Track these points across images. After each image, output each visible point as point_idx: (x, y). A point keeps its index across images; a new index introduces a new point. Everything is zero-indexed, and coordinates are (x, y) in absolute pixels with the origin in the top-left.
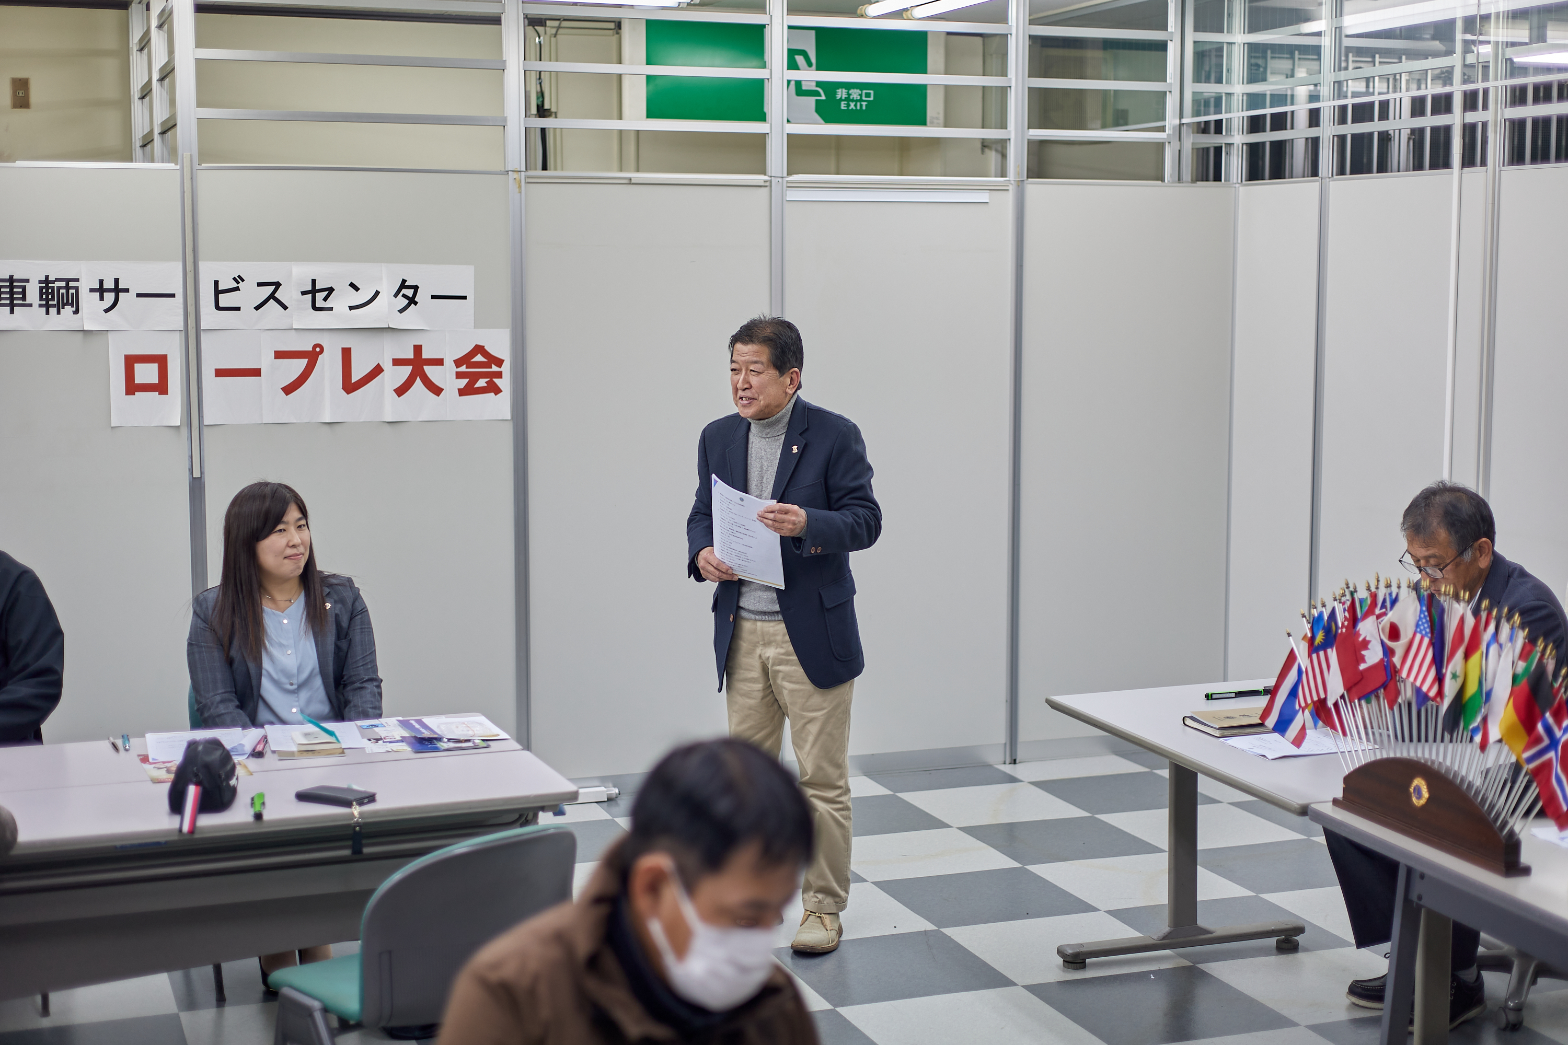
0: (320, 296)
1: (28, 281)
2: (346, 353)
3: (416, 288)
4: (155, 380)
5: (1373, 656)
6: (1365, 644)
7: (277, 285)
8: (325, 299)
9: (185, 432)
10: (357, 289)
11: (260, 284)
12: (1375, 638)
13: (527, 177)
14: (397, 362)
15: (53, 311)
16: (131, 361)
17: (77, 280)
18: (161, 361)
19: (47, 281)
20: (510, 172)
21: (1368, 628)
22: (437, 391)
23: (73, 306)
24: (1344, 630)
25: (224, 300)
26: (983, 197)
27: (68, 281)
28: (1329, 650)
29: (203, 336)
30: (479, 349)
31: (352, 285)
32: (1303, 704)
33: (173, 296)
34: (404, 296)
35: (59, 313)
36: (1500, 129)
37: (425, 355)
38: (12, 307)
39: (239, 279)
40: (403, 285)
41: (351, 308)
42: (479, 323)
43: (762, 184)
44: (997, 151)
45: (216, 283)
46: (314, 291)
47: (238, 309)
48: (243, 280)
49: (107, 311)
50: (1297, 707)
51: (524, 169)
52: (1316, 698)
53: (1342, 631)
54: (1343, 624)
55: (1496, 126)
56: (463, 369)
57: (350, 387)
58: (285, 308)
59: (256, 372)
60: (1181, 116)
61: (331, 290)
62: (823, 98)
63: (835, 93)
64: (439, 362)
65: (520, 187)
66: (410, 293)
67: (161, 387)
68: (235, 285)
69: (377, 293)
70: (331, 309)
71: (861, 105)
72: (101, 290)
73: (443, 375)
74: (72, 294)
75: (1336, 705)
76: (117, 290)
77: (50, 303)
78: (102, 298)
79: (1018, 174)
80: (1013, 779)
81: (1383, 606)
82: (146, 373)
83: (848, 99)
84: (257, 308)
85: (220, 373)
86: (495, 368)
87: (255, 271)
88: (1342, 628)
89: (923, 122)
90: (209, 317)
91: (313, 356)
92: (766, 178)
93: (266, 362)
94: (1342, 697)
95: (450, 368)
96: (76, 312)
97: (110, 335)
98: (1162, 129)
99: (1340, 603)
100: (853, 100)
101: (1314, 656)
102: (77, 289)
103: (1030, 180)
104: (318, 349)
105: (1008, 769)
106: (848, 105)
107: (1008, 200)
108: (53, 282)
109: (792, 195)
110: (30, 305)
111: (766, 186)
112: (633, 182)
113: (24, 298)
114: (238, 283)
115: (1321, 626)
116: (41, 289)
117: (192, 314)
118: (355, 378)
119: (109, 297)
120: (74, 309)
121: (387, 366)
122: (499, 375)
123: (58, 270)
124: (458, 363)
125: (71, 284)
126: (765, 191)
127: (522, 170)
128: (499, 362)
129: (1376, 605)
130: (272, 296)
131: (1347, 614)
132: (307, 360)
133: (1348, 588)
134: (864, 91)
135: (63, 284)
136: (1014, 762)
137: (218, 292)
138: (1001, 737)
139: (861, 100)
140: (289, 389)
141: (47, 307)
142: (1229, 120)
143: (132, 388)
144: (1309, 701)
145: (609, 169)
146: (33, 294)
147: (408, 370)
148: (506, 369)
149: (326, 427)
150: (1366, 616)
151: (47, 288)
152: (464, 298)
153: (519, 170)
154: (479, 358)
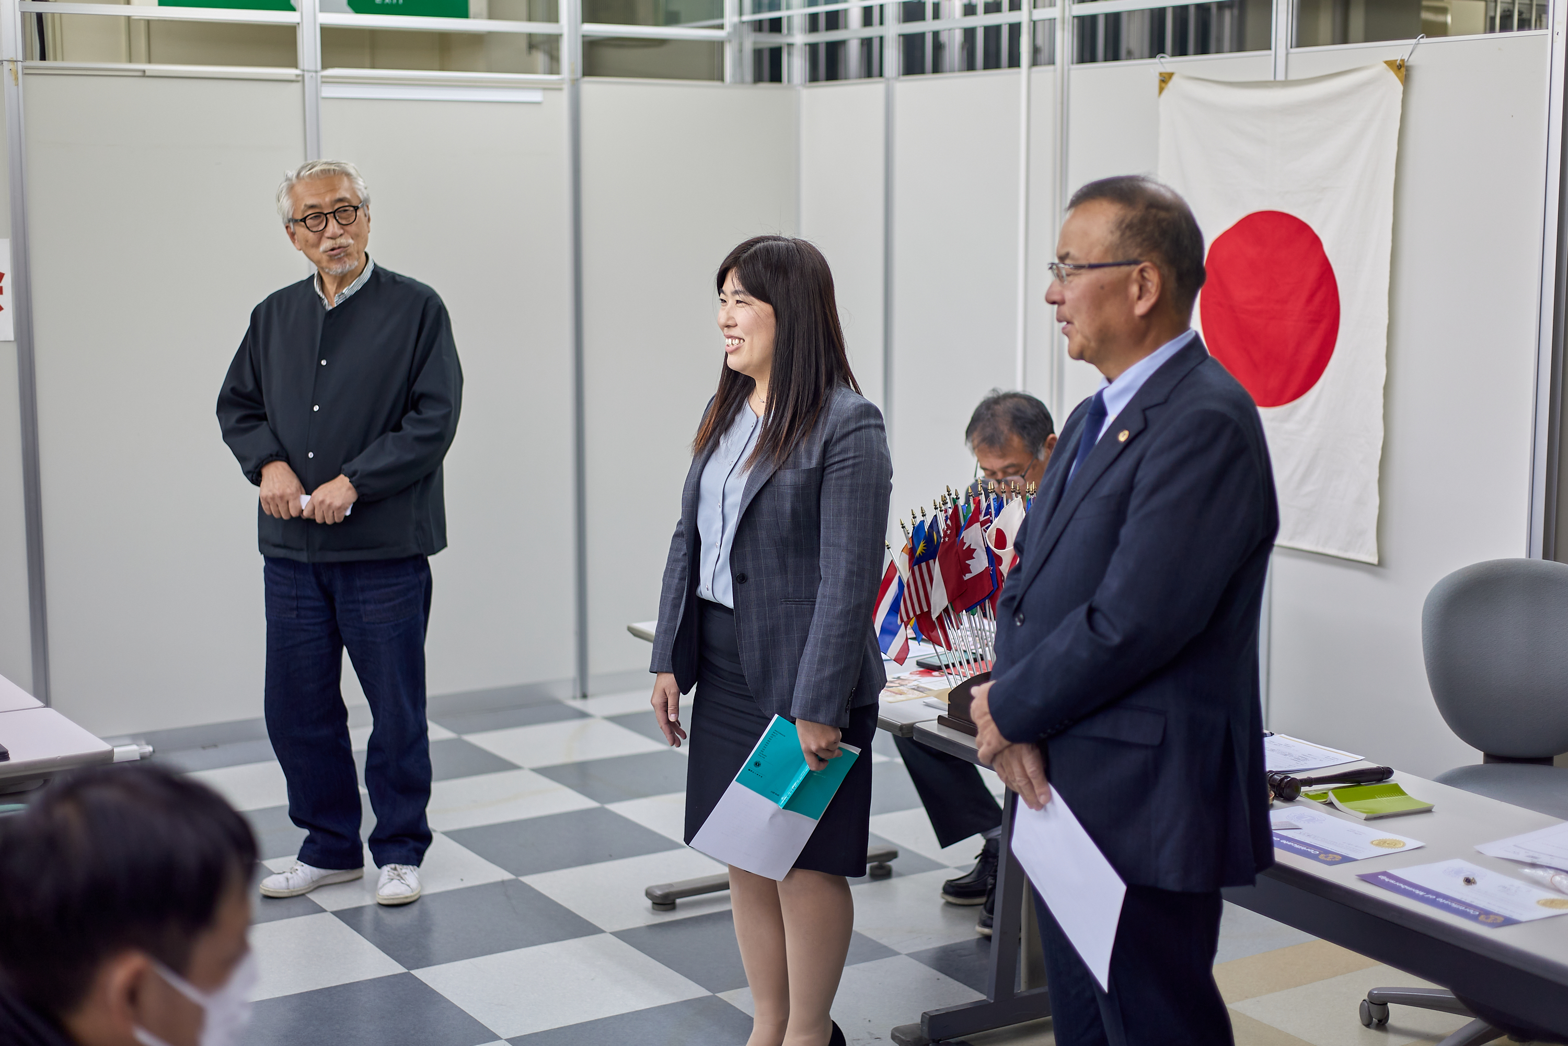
5: (979, 564)
6: (970, 553)
12: (981, 547)
13: (24, 68)
20: (4, 62)
21: (973, 536)
24: (947, 539)
26: (536, 96)
28: (931, 562)
32: (905, 619)
36: (1069, 27)
43: (294, 78)
50: (899, 622)
51: (20, 58)
52: (918, 612)
53: (944, 540)
54: (945, 532)
55: (1063, 23)
60: (741, 13)
65: (17, 79)
75: (940, 618)
79: (573, 71)
80: (583, 715)
81: (988, 513)
88: (944, 537)
89: (465, 15)
92: (297, 72)
94: (946, 610)
98: (721, 27)
99: (941, 511)
101: (916, 568)
103: (587, 79)
105: (578, 704)
107: (563, 99)
109: (328, 91)
111: (297, 81)
112: (147, 74)
115: (923, 536)
126: (297, 86)
127: (18, 60)
129: (980, 513)
131: (949, 522)
133: (949, 495)
136: (584, 696)
138: (570, 670)
142: (789, 18)
144: (911, 615)
145: (118, 61)
150: (969, 524)
153: (15, 59)
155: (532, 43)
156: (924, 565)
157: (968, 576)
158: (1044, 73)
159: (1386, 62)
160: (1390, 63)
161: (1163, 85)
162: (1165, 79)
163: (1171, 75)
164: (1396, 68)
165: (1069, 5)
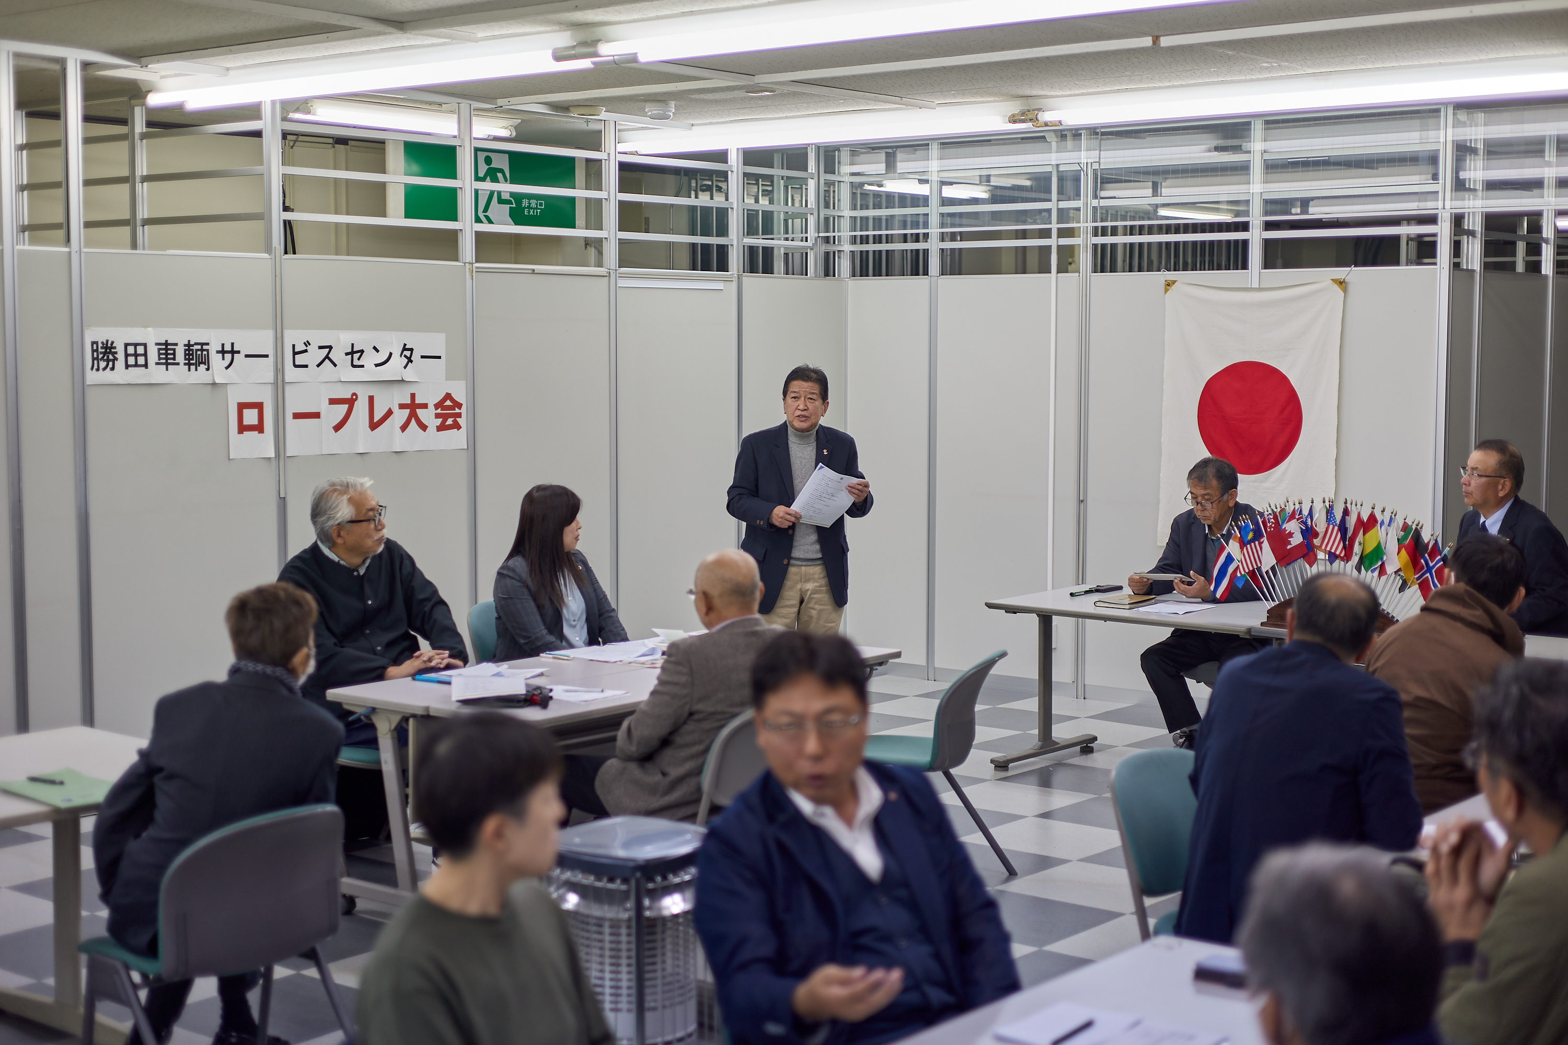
0: (356, 356)
1: (176, 344)
2: (371, 399)
3: (411, 350)
4: (256, 422)
5: (1297, 540)
6: (1291, 535)
7: (330, 348)
8: (359, 359)
9: (274, 463)
10: (377, 351)
11: (320, 347)
12: (1298, 531)
13: (476, 268)
14: (402, 406)
15: (193, 367)
16: (242, 407)
17: (208, 344)
18: (259, 406)
19: (189, 345)
20: (467, 264)
21: (1290, 526)
22: (424, 427)
23: (205, 365)
24: (1272, 529)
25: (300, 359)
26: (720, 286)
27: (202, 344)
28: (1259, 542)
29: (287, 388)
30: (448, 396)
31: (375, 348)
33: (267, 356)
34: (405, 356)
35: (196, 370)
36: (1090, 250)
37: (418, 401)
38: (167, 364)
39: (307, 344)
40: (404, 349)
41: (377, 365)
42: (449, 377)
43: (598, 274)
44: (595, 247)
45: (294, 346)
46: (352, 353)
47: (306, 366)
48: (310, 344)
49: (227, 368)
53: (1268, 530)
54: (1270, 526)
55: (1084, 248)
56: (439, 411)
57: (374, 426)
58: (335, 365)
59: (317, 415)
60: (819, 231)
61: (362, 352)
62: (514, 206)
63: (521, 202)
64: (425, 406)
65: (472, 275)
66: (408, 353)
67: (259, 428)
68: (304, 348)
69: (391, 354)
70: (362, 366)
71: (537, 212)
72: (223, 352)
73: (428, 416)
74: (205, 355)
76: (233, 352)
77: (191, 362)
78: (223, 359)
79: (738, 269)
81: (1301, 514)
82: (251, 417)
83: (529, 207)
84: (318, 365)
85: (297, 416)
86: (457, 411)
87: (319, 337)
89: (573, 226)
90: (291, 373)
91: (351, 402)
92: (603, 270)
93: (323, 407)
95: (431, 410)
96: (208, 369)
97: (229, 387)
100: (532, 208)
101: (1245, 546)
102: (207, 351)
103: (745, 274)
104: (354, 397)
106: (529, 212)
108: (193, 346)
109: (622, 283)
110: (178, 364)
111: (602, 276)
112: (535, 272)
113: (174, 359)
114: (307, 346)
116: (185, 350)
117: (279, 370)
118: (377, 418)
119: (228, 357)
120: (206, 367)
121: (396, 409)
122: (459, 415)
123: (197, 336)
124: (437, 406)
125: (205, 347)
126: (605, 280)
127: (473, 262)
128: (459, 406)
130: (327, 357)
132: (348, 405)
134: (539, 202)
135: (199, 347)
137: (295, 353)
139: (537, 208)
140: (337, 428)
141: (189, 365)
143: (242, 428)
146: (180, 357)
147: (407, 412)
148: (463, 410)
149: (359, 457)
150: (1288, 520)
151: (189, 350)
152: (439, 357)
154: (448, 403)
155: (588, 242)
156: (1253, 544)
157: (1289, 547)
158: (1069, 278)
159: (1332, 280)
160: (1334, 281)
161: (1168, 287)
162: (1169, 284)
163: (1174, 282)
164: (1338, 283)
165: (1090, 237)
